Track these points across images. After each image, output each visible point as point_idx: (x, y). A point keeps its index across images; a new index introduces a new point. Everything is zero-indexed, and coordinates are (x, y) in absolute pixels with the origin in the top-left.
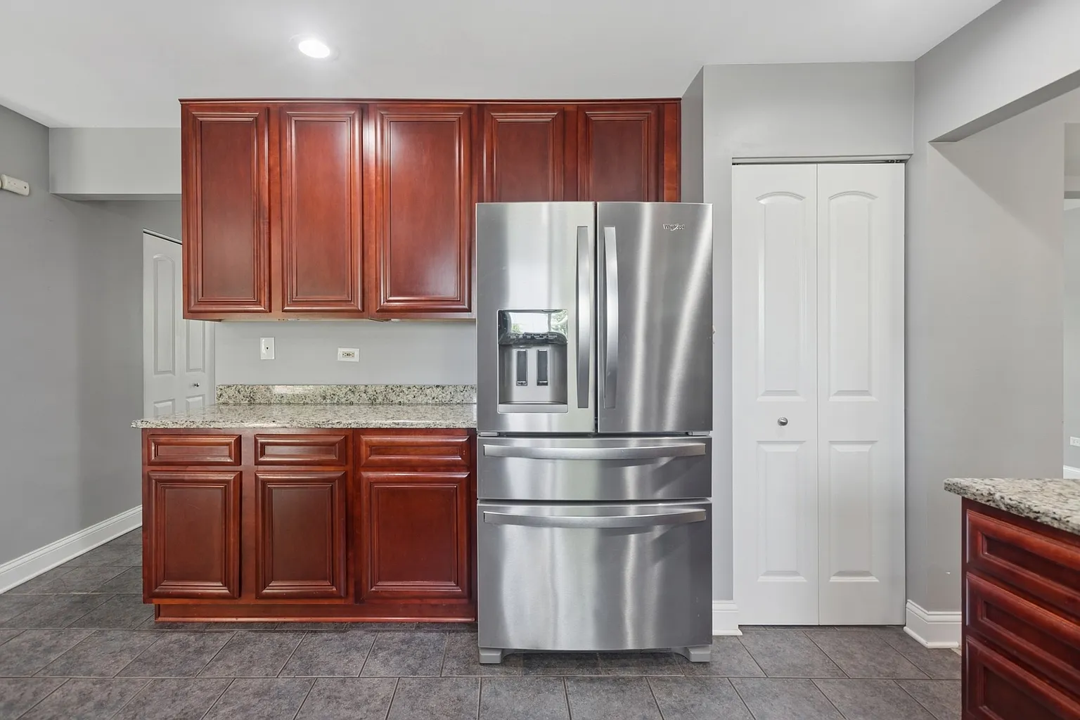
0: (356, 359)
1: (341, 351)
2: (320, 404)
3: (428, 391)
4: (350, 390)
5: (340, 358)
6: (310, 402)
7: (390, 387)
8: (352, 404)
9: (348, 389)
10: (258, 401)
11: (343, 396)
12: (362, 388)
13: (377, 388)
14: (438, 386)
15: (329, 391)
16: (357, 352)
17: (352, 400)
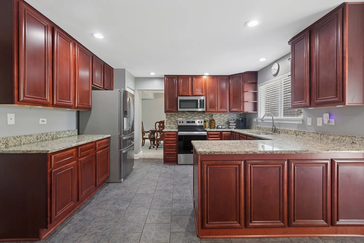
0: (45, 123)
1: (41, 120)
2: (36, 142)
3: (66, 133)
4: (46, 135)
5: (41, 123)
6: (32, 142)
7: (57, 132)
8: (46, 140)
9: (45, 134)
10: (10, 145)
11: (44, 137)
12: (50, 134)
13: (54, 133)
14: (68, 131)
15: (39, 136)
16: (45, 120)
17: (46, 138)
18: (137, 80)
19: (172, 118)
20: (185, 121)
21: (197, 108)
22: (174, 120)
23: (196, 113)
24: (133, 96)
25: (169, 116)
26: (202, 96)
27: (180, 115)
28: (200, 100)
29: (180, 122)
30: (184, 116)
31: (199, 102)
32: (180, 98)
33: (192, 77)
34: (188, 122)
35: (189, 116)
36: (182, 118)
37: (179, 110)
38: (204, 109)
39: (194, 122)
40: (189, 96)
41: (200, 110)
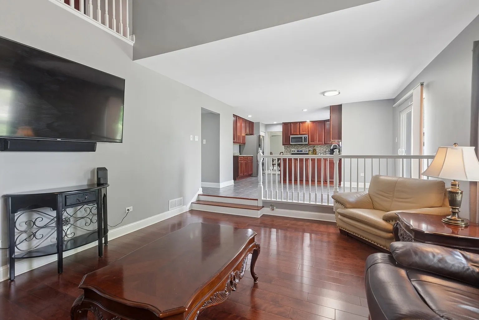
18: (267, 126)
19: (288, 149)
20: (296, 150)
21: (302, 142)
22: (289, 150)
23: (304, 145)
24: (263, 137)
25: (286, 147)
26: (306, 134)
27: (293, 147)
28: (304, 137)
29: (293, 151)
30: (295, 147)
31: (303, 138)
32: (291, 136)
33: (300, 122)
34: (298, 151)
35: (299, 147)
36: (295, 149)
37: (291, 143)
38: (307, 143)
39: (302, 151)
40: (297, 135)
41: (304, 143)
